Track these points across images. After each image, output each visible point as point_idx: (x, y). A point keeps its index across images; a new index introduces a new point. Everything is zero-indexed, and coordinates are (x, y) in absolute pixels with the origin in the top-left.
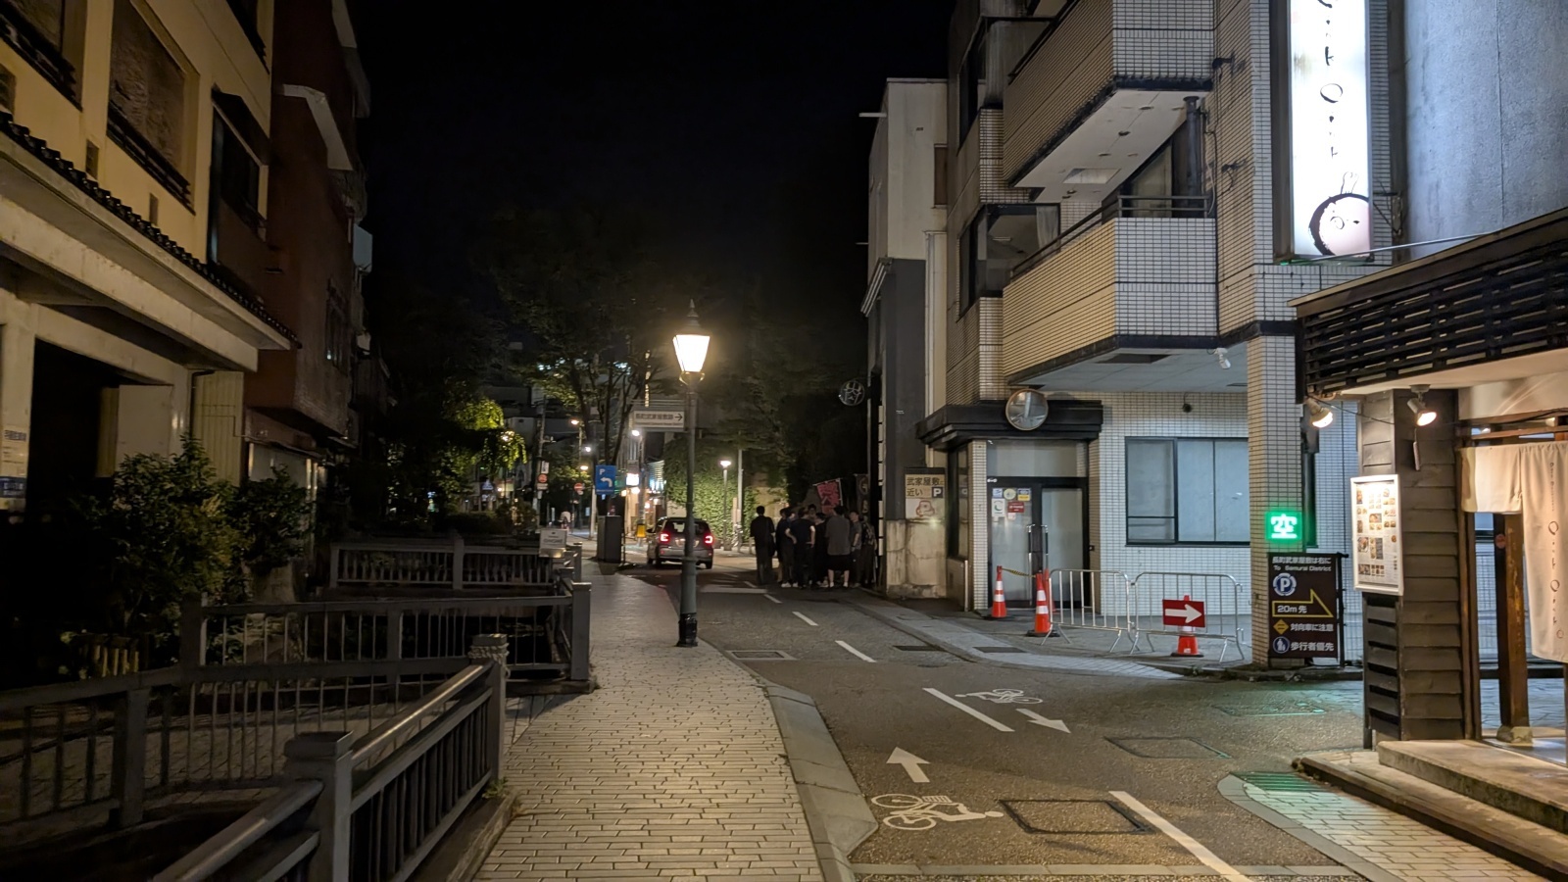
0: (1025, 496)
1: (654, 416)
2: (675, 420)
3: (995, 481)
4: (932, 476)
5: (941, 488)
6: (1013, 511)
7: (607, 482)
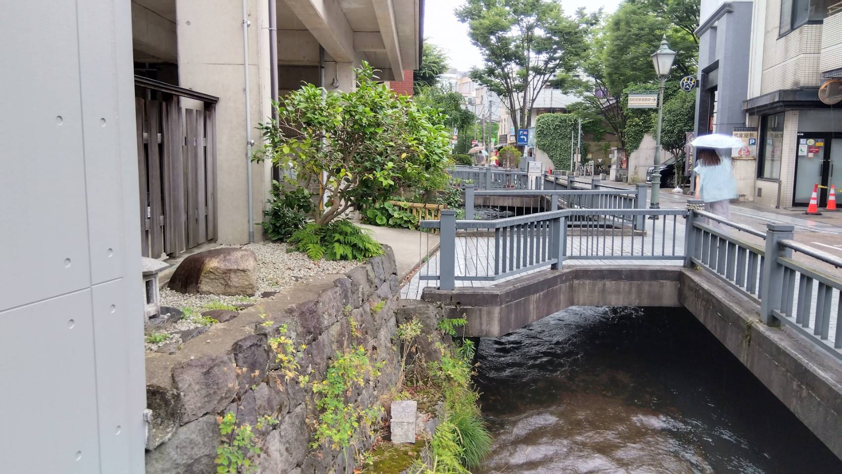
0: (821, 144)
1: (640, 99)
2: (652, 101)
3: (802, 134)
4: (749, 132)
5: (755, 139)
6: (811, 152)
7: (524, 139)
